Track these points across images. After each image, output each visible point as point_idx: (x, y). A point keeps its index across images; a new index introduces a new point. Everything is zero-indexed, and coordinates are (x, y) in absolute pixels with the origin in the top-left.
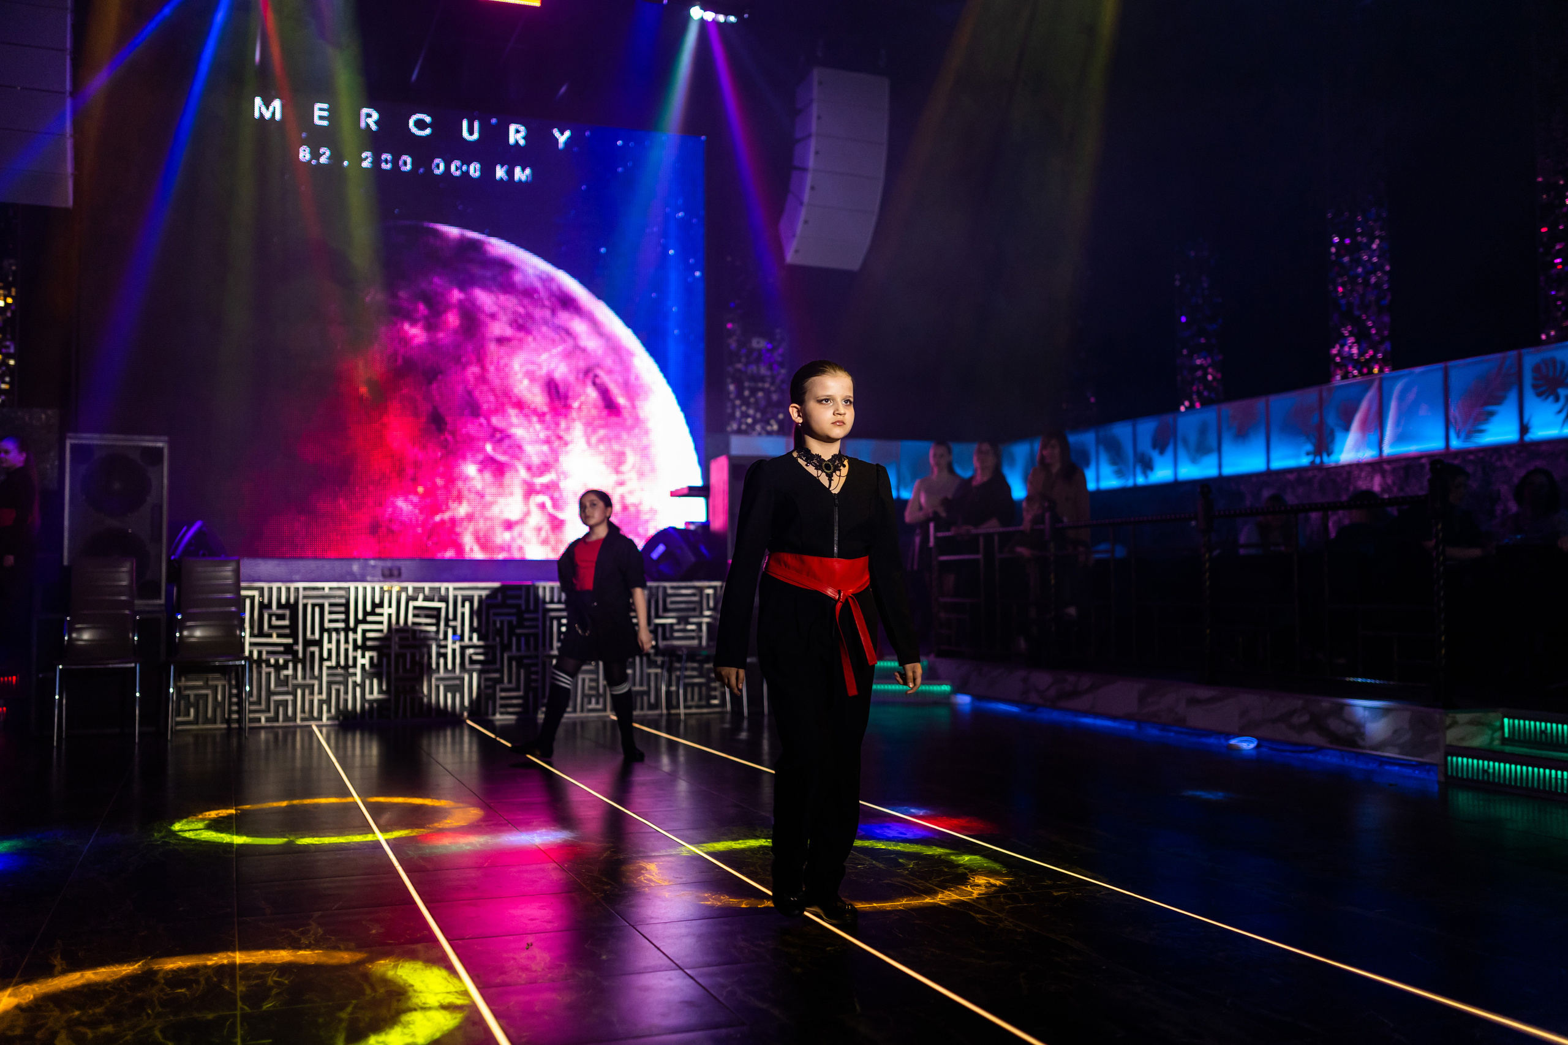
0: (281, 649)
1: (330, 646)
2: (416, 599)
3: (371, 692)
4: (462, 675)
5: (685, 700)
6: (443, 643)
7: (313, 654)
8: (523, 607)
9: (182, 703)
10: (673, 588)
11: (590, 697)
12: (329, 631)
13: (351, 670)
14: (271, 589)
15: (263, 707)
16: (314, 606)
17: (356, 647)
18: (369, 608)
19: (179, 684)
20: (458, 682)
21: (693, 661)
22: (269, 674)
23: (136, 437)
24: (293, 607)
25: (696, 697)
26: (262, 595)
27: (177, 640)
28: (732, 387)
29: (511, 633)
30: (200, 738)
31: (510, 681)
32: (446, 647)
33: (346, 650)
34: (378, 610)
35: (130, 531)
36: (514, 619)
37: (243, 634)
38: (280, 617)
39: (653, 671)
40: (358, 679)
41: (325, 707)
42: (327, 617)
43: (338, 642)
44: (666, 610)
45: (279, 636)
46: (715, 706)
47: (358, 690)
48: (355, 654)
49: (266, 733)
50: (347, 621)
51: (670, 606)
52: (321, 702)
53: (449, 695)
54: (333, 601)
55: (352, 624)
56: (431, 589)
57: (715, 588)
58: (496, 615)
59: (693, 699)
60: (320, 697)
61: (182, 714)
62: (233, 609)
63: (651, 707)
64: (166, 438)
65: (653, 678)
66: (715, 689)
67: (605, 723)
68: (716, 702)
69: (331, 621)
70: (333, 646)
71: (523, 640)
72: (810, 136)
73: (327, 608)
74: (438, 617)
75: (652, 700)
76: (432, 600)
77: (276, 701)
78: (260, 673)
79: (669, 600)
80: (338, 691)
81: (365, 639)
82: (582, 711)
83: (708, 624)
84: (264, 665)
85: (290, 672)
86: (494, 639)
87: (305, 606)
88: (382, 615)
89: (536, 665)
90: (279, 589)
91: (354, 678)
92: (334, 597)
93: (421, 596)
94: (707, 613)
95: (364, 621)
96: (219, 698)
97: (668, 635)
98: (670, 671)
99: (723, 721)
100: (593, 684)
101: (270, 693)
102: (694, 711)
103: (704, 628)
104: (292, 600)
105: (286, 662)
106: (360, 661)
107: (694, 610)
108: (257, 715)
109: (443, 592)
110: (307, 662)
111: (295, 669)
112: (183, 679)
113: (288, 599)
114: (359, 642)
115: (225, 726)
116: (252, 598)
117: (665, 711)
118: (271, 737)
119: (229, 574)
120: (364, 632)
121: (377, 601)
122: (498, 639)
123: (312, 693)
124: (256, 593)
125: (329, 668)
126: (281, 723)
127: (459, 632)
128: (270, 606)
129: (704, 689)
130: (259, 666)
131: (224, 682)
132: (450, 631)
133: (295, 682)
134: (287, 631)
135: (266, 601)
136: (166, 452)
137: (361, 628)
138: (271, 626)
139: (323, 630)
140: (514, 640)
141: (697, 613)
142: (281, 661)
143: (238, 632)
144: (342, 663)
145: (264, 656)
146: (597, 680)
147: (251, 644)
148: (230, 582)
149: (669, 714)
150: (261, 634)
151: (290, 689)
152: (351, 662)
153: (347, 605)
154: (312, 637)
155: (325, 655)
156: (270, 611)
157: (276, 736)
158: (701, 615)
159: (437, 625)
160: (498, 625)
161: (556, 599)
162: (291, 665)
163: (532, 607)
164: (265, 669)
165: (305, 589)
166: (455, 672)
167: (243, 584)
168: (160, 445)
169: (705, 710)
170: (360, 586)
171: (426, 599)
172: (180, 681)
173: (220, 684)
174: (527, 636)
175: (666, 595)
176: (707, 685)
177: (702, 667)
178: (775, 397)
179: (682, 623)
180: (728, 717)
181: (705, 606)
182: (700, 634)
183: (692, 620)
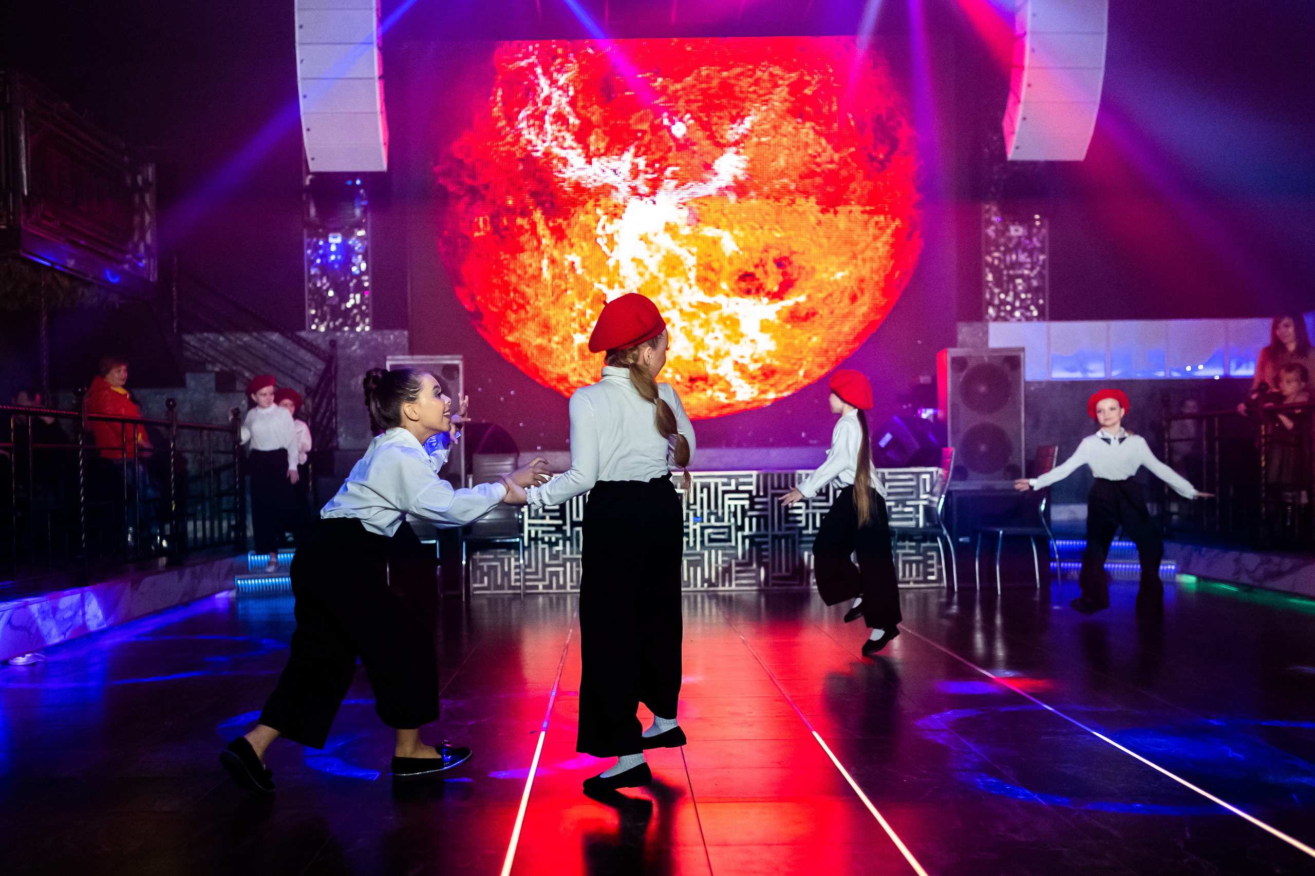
0: (553, 529)
4: (702, 552)
5: (904, 575)
8: (754, 493)
9: (477, 572)
10: (890, 474)
15: (540, 576)
20: (699, 558)
21: (911, 540)
25: (915, 574)
28: (990, 277)
29: (744, 514)
30: (492, 600)
31: (744, 557)
36: (747, 503)
37: (521, 517)
45: (551, 518)
46: (932, 581)
49: (544, 599)
53: (692, 569)
57: (931, 473)
61: (477, 581)
64: (461, 357)
66: (932, 566)
68: (933, 577)
71: (754, 520)
72: (1025, 34)
83: (925, 507)
84: (540, 542)
85: (560, 548)
86: (729, 521)
89: (767, 543)
94: (923, 496)
96: (506, 569)
99: (939, 595)
101: (545, 565)
102: (912, 585)
103: (921, 509)
105: (557, 539)
107: (911, 493)
108: (536, 583)
110: (574, 540)
111: (564, 545)
112: (476, 553)
115: (511, 592)
118: (547, 602)
122: (732, 520)
126: (554, 591)
127: (699, 514)
129: (921, 566)
130: (536, 543)
131: (509, 556)
132: (691, 514)
133: (565, 556)
134: (558, 514)
136: (461, 367)
140: (747, 520)
141: (914, 496)
142: (553, 539)
145: (540, 535)
147: (530, 525)
150: (537, 516)
151: (561, 562)
157: (551, 601)
158: (918, 498)
160: (733, 509)
162: (561, 542)
163: (762, 492)
164: (540, 546)
166: (696, 549)
168: (457, 362)
169: (923, 587)
172: (473, 555)
173: (506, 557)
174: (758, 518)
176: (924, 562)
177: (920, 547)
178: (1035, 283)
179: (900, 506)
180: (945, 592)
181: (922, 490)
182: (917, 516)
183: (908, 503)
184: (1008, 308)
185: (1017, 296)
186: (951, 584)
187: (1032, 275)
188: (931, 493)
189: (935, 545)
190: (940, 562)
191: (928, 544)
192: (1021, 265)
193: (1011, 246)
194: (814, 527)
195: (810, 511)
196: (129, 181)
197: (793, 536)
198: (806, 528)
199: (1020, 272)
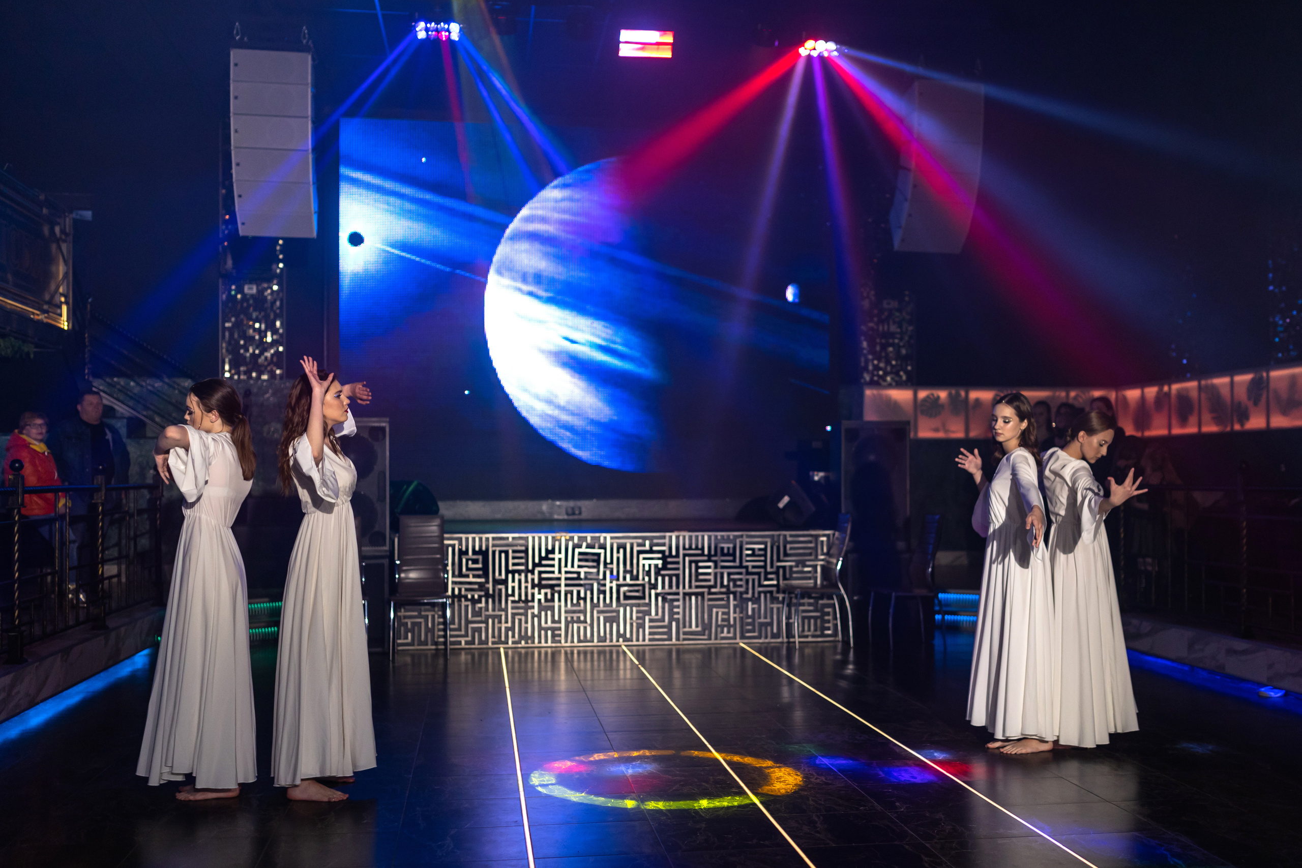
0: (476, 587)
1: (513, 584)
2: (580, 547)
3: (546, 622)
4: (618, 609)
6: (602, 582)
7: (500, 590)
8: (667, 553)
9: (402, 628)
10: (791, 536)
11: (722, 627)
12: (513, 572)
13: (530, 604)
14: (467, 539)
15: (463, 633)
16: (500, 552)
17: (533, 587)
18: (543, 554)
19: (399, 614)
20: (614, 614)
21: (810, 597)
22: (467, 607)
23: (365, 419)
24: (484, 553)
25: (812, 628)
26: (460, 544)
27: (397, 581)
28: (865, 344)
29: (658, 573)
30: (415, 656)
31: (657, 614)
32: (605, 585)
33: (526, 588)
34: (551, 556)
35: (362, 493)
36: (660, 562)
37: (446, 576)
38: (475, 561)
39: (775, 606)
40: (536, 611)
41: (510, 633)
42: (511, 561)
43: (520, 581)
44: (786, 555)
45: (474, 576)
46: (828, 636)
47: (536, 619)
48: (533, 591)
49: (466, 654)
50: (527, 564)
51: (789, 552)
52: (507, 629)
53: (608, 625)
54: (515, 548)
55: (530, 567)
56: (592, 538)
57: (828, 536)
58: (644, 559)
59: (809, 630)
60: (506, 625)
61: (402, 637)
62: (438, 556)
63: (774, 636)
64: (388, 419)
65: (775, 611)
66: (829, 622)
67: (735, 649)
68: (829, 632)
69: (514, 564)
70: (516, 584)
71: (667, 579)
73: (511, 554)
74: (598, 561)
75: (775, 630)
76: (593, 547)
77: (472, 628)
78: (460, 606)
79: (788, 546)
80: (520, 620)
81: (540, 579)
82: (716, 639)
83: (822, 566)
84: (463, 600)
85: (483, 605)
86: (644, 579)
87: (494, 552)
88: (553, 559)
89: (678, 600)
90: (474, 539)
91: (532, 611)
92: (516, 545)
93: (584, 545)
94: (822, 557)
95: (540, 565)
96: (430, 625)
97: (788, 576)
98: (789, 606)
99: (836, 648)
100: (725, 617)
101: (468, 622)
102: (810, 639)
103: (819, 569)
104: (484, 548)
105: (480, 597)
106: (537, 597)
108: (459, 639)
109: (602, 541)
110: (495, 597)
111: (487, 602)
112: (403, 610)
113: (481, 547)
114: (536, 581)
115: (434, 647)
116: (453, 546)
117: (785, 640)
118: (469, 657)
119: (435, 528)
120: (540, 573)
121: (550, 548)
122: (647, 579)
123: (500, 622)
124: (456, 542)
125: (513, 602)
126: (476, 646)
127: (615, 573)
128: (466, 552)
129: (819, 621)
130: (460, 601)
131: (433, 613)
132: (608, 573)
133: (487, 613)
134: (480, 573)
135: (464, 549)
136: (387, 430)
137: (537, 570)
138: (468, 569)
139: (507, 571)
140: (660, 579)
141: (813, 557)
142: (476, 597)
143: (442, 575)
144: (523, 598)
145: (463, 592)
146: (728, 614)
147: (454, 583)
148: (436, 534)
149: (789, 642)
150: (461, 575)
151: (483, 619)
152: (530, 598)
153: (526, 551)
154: (500, 578)
155: (510, 592)
156: (467, 557)
157: (473, 656)
158: (816, 559)
159: (598, 567)
160: (647, 568)
161: (694, 546)
162: (483, 599)
163: (674, 553)
164: (464, 603)
165: (494, 539)
166: (612, 606)
167: (446, 536)
168: (383, 424)
169: (820, 639)
170: (536, 536)
171: (588, 547)
172: (400, 611)
173: (430, 614)
174: (670, 576)
175: (786, 543)
176: (821, 617)
177: (817, 603)
178: (904, 351)
179: (800, 566)
180: (840, 646)
181: (819, 551)
182: (815, 575)
183: (808, 563)
184: (881, 373)
185: (888, 362)
186: (846, 639)
187: (901, 344)
188: (828, 554)
189: (832, 602)
190: (835, 618)
191: (825, 601)
192: (892, 335)
193: (883, 317)
194: (722, 586)
195: (719, 570)
196: (46, 230)
197: (702, 594)
198: (715, 586)
199: (891, 341)
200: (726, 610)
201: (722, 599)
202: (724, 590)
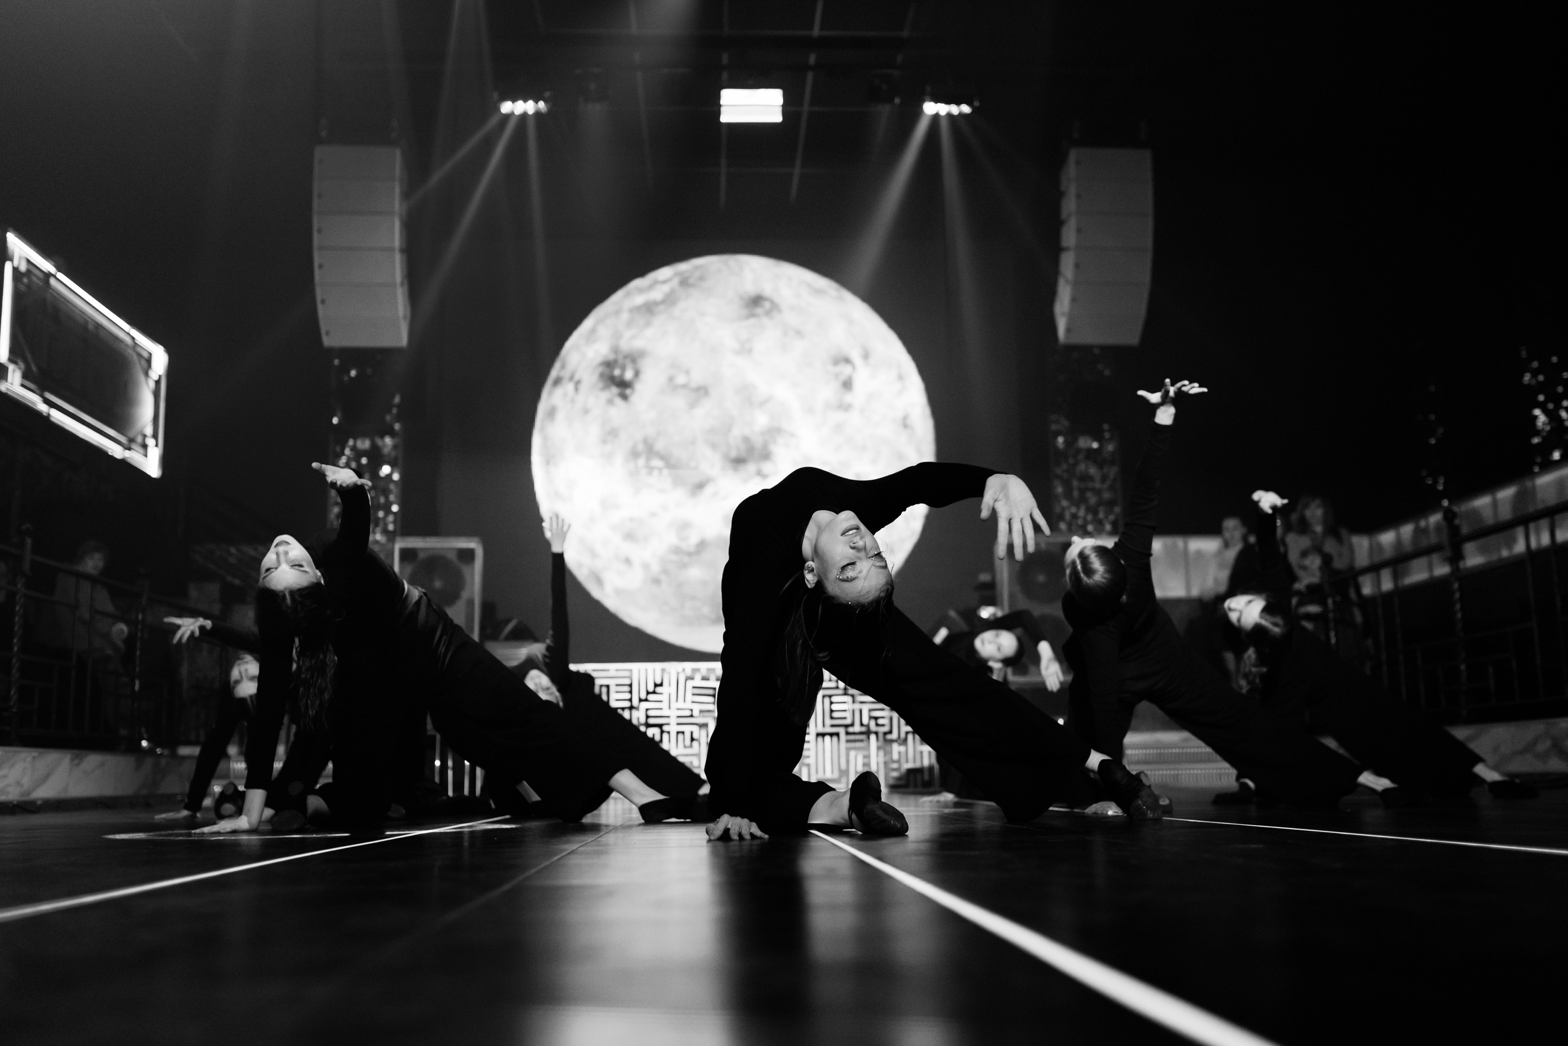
2: (692, 678)
23: (456, 540)
34: (658, 689)
42: (613, 697)
50: (630, 700)
54: (618, 682)
55: (635, 702)
56: (709, 670)
72: (1070, 215)
73: (613, 689)
76: (707, 679)
81: (647, 717)
88: (662, 694)
92: (620, 679)
93: (698, 677)
100: (866, 761)
114: (642, 720)
120: (647, 710)
136: (477, 552)
137: (644, 705)
146: (867, 757)
153: (631, 685)
168: (474, 546)
170: (642, 666)
171: (704, 679)
178: (1106, 495)
187: (1103, 488)
192: (1091, 478)
194: (862, 724)
195: (857, 706)
197: (837, 734)
198: (852, 725)
199: (1090, 485)
200: (866, 753)
201: (861, 741)
202: (864, 729)
